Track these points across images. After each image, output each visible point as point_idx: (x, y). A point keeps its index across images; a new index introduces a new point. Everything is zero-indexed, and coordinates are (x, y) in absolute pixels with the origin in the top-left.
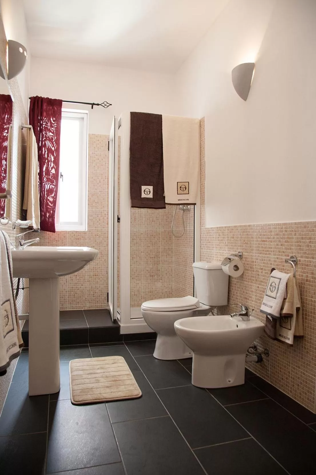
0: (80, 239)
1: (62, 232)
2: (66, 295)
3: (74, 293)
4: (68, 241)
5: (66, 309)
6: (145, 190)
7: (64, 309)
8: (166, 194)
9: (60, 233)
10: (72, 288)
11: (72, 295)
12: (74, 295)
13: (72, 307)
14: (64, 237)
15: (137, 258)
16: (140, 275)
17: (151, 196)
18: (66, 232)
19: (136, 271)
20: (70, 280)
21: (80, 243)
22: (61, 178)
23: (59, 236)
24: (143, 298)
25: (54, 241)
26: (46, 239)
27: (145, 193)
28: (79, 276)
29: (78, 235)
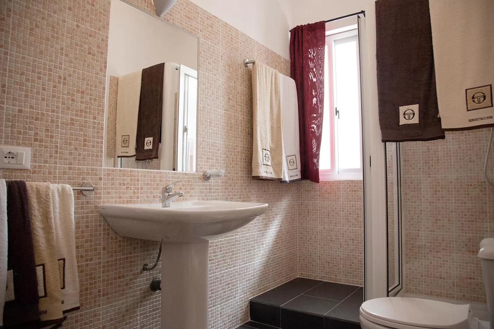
0: (358, 191)
1: (335, 182)
2: (341, 264)
3: (350, 262)
4: (343, 194)
5: (341, 282)
6: (406, 113)
7: (338, 282)
8: (442, 113)
9: (333, 183)
10: (348, 255)
11: (348, 265)
12: (351, 265)
13: (348, 280)
14: (338, 188)
15: (443, 220)
16: (450, 247)
17: (416, 120)
18: (340, 182)
19: (443, 241)
20: (346, 245)
21: (358, 196)
22: (336, 115)
23: (332, 187)
24: (457, 286)
25: (326, 194)
26: (317, 191)
27: (405, 117)
28: (356, 240)
29: (355, 186)
